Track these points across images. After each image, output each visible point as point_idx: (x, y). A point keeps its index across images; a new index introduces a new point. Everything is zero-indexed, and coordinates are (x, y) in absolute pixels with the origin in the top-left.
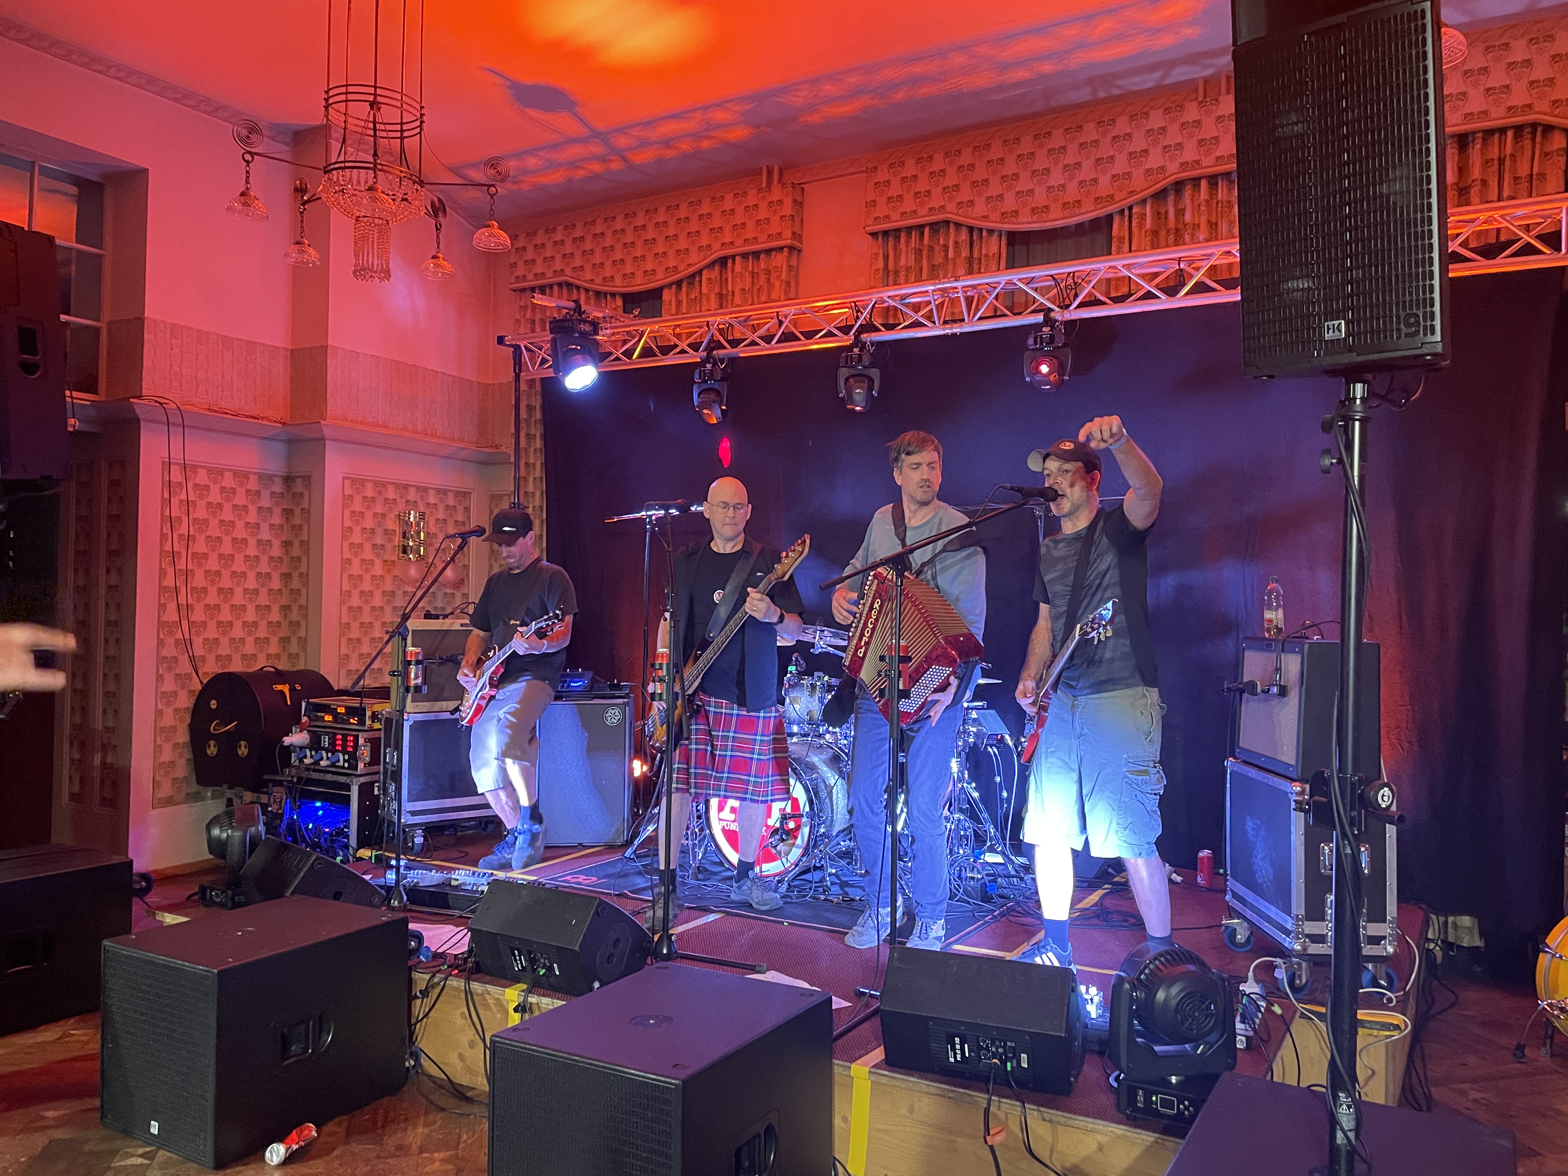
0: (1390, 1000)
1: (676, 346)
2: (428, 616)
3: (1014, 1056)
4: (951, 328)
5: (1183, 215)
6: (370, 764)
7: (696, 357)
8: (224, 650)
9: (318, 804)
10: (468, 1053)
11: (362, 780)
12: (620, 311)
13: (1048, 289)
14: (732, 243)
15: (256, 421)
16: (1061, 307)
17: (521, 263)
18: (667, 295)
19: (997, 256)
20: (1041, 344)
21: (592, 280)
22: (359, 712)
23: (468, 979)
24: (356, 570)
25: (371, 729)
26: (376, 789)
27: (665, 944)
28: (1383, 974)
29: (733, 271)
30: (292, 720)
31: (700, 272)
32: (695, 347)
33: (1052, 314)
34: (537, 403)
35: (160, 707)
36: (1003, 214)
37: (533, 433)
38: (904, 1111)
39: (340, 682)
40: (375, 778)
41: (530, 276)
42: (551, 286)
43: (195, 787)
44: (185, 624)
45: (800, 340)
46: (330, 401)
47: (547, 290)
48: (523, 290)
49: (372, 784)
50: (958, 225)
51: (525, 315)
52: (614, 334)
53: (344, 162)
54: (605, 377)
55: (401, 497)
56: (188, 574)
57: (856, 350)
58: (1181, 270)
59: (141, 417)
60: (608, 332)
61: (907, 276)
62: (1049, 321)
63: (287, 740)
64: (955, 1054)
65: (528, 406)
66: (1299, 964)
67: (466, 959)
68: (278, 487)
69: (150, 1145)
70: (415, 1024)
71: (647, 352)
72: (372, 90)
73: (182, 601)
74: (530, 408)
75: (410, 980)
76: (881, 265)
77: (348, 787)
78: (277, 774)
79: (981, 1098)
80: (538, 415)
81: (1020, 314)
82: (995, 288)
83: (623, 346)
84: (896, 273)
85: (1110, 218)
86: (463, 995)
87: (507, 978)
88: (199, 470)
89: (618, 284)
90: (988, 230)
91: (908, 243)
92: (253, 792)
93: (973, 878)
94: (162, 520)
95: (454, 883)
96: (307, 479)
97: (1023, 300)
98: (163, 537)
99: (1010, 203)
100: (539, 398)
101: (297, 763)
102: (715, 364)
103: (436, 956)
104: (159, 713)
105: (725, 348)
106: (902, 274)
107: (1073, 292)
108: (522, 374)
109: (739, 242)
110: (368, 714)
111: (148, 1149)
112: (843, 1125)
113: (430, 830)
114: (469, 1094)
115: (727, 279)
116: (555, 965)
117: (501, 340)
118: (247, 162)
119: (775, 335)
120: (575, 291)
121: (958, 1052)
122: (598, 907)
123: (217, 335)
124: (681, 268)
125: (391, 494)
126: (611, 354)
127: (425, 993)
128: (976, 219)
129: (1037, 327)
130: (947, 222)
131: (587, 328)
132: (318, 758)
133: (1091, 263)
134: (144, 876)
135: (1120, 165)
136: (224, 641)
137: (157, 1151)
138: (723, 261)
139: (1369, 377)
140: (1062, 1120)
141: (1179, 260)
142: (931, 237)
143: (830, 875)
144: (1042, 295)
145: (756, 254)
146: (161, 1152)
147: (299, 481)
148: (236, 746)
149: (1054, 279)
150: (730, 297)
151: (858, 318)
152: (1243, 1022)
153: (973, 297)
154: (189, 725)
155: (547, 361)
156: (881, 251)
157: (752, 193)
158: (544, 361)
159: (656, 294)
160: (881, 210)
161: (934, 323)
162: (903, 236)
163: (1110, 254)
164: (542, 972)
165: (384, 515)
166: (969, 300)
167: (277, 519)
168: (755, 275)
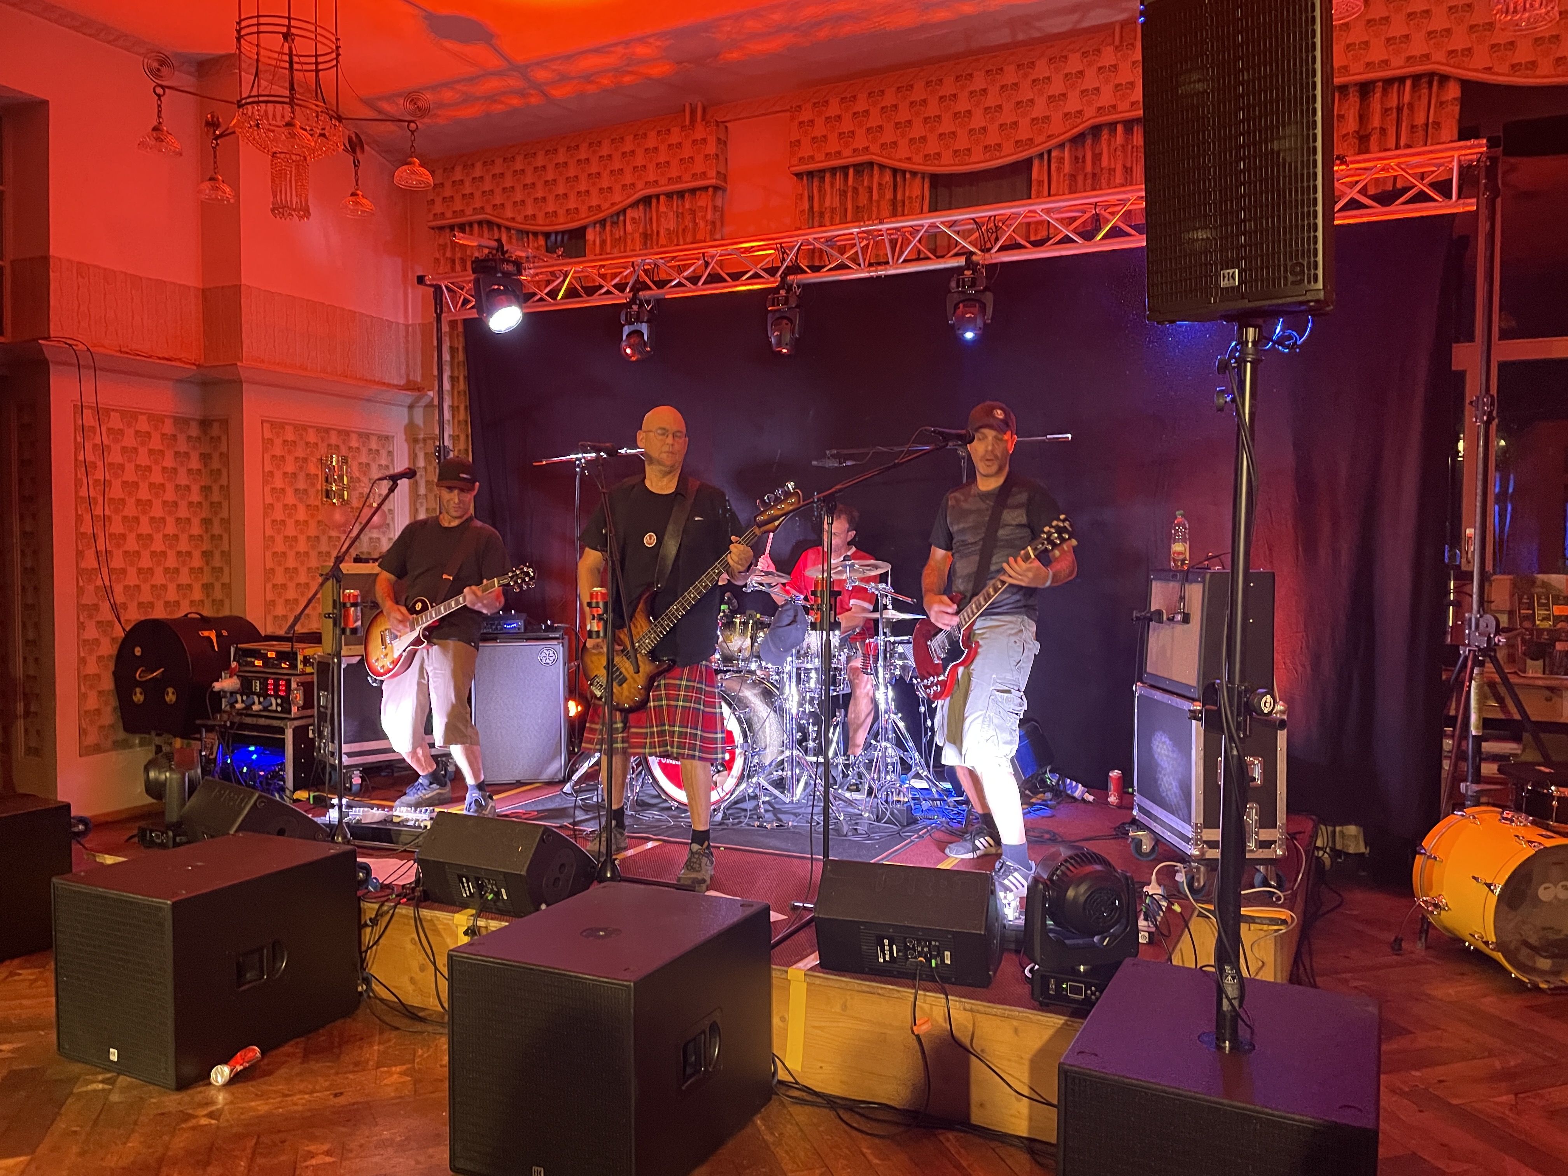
0: (1279, 898)
1: (601, 287)
2: (357, 560)
3: (938, 955)
4: (876, 271)
5: (1100, 160)
6: (304, 707)
7: (622, 298)
8: (146, 596)
9: (252, 748)
10: (419, 976)
11: (297, 723)
12: (543, 250)
13: (971, 232)
14: (656, 182)
15: (169, 363)
16: (982, 251)
17: (439, 201)
18: (590, 235)
19: (920, 198)
20: (964, 287)
21: (513, 219)
22: (290, 657)
23: (417, 906)
24: (279, 514)
25: (303, 673)
26: (311, 732)
27: (609, 868)
28: (1274, 876)
29: (657, 211)
30: (221, 666)
31: (624, 211)
32: (621, 287)
33: (974, 258)
34: (460, 345)
35: (82, 654)
36: (926, 156)
37: (456, 374)
38: (838, 1008)
39: (266, 627)
40: (310, 721)
41: (449, 214)
42: (471, 224)
43: (121, 735)
44: (105, 570)
45: (725, 281)
46: (246, 342)
47: (467, 229)
48: (441, 228)
49: (305, 728)
50: (882, 167)
51: (444, 254)
52: (537, 274)
53: (258, 96)
54: (530, 318)
55: (323, 441)
56: (106, 520)
57: (783, 292)
58: (1097, 215)
59: (49, 359)
60: (532, 271)
61: (832, 218)
62: (970, 264)
63: (217, 686)
64: (884, 955)
65: (451, 347)
66: (1198, 868)
67: (413, 889)
68: (194, 431)
69: (109, 1071)
70: (366, 952)
71: (572, 293)
72: (286, 22)
73: (101, 547)
74: (453, 350)
75: (360, 911)
76: (806, 206)
77: (282, 731)
78: (209, 719)
79: (909, 992)
80: (461, 356)
81: (943, 257)
82: (918, 231)
83: (546, 286)
84: (822, 214)
85: (1029, 161)
86: (412, 922)
87: (455, 904)
88: (112, 414)
89: (541, 223)
90: (911, 172)
91: (832, 185)
92: (182, 737)
93: (899, 802)
94: (76, 466)
95: (396, 820)
96: (225, 423)
97: (945, 243)
98: (78, 483)
99: (932, 146)
100: (461, 339)
101: (228, 708)
102: (641, 305)
103: (384, 887)
104: (83, 661)
105: (650, 289)
106: (827, 216)
107: (994, 235)
108: (443, 315)
109: (663, 181)
110: (300, 658)
111: (109, 1075)
112: (781, 1024)
113: (368, 771)
114: (421, 1014)
115: (651, 219)
116: (503, 890)
117: (421, 280)
118: (159, 96)
119: (700, 277)
120: (496, 229)
121: (887, 952)
122: (543, 834)
123: (126, 274)
124: (605, 206)
125: (312, 437)
126: (535, 294)
127: (374, 921)
128: (900, 160)
129: (959, 270)
130: (871, 164)
131: (510, 268)
132: (248, 703)
133: (1011, 207)
134: (82, 820)
135: (1039, 110)
136: (146, 588)
137: (117, 1077)
138: (647, 201)
139: (1260, 321)
140: (982, 1009)
141: (1096, 205)
142: (855, 179)
143: (764, 802)
144: (965, 239)
145: (681, 194)
146: (121, 1077)
147: (216, 425)
148: (164, 692)
149: (976, 222)
150: (655, 237)
151: (784, 259)
152: (1146, 919)
153: (897, 240)
154: (114, 673)
155: (469, 301)
156: (806, 192)
157: (676, 130)
158: (466, 302)
159: (579, 234)
160: (806, 151)
161: (859, 265)
162: (828, 175)
163: (1030, 198)
164: (490, 897)
165: (305, 460)
166: (893, 243)
167: (195, 463)
168: (680, 216)
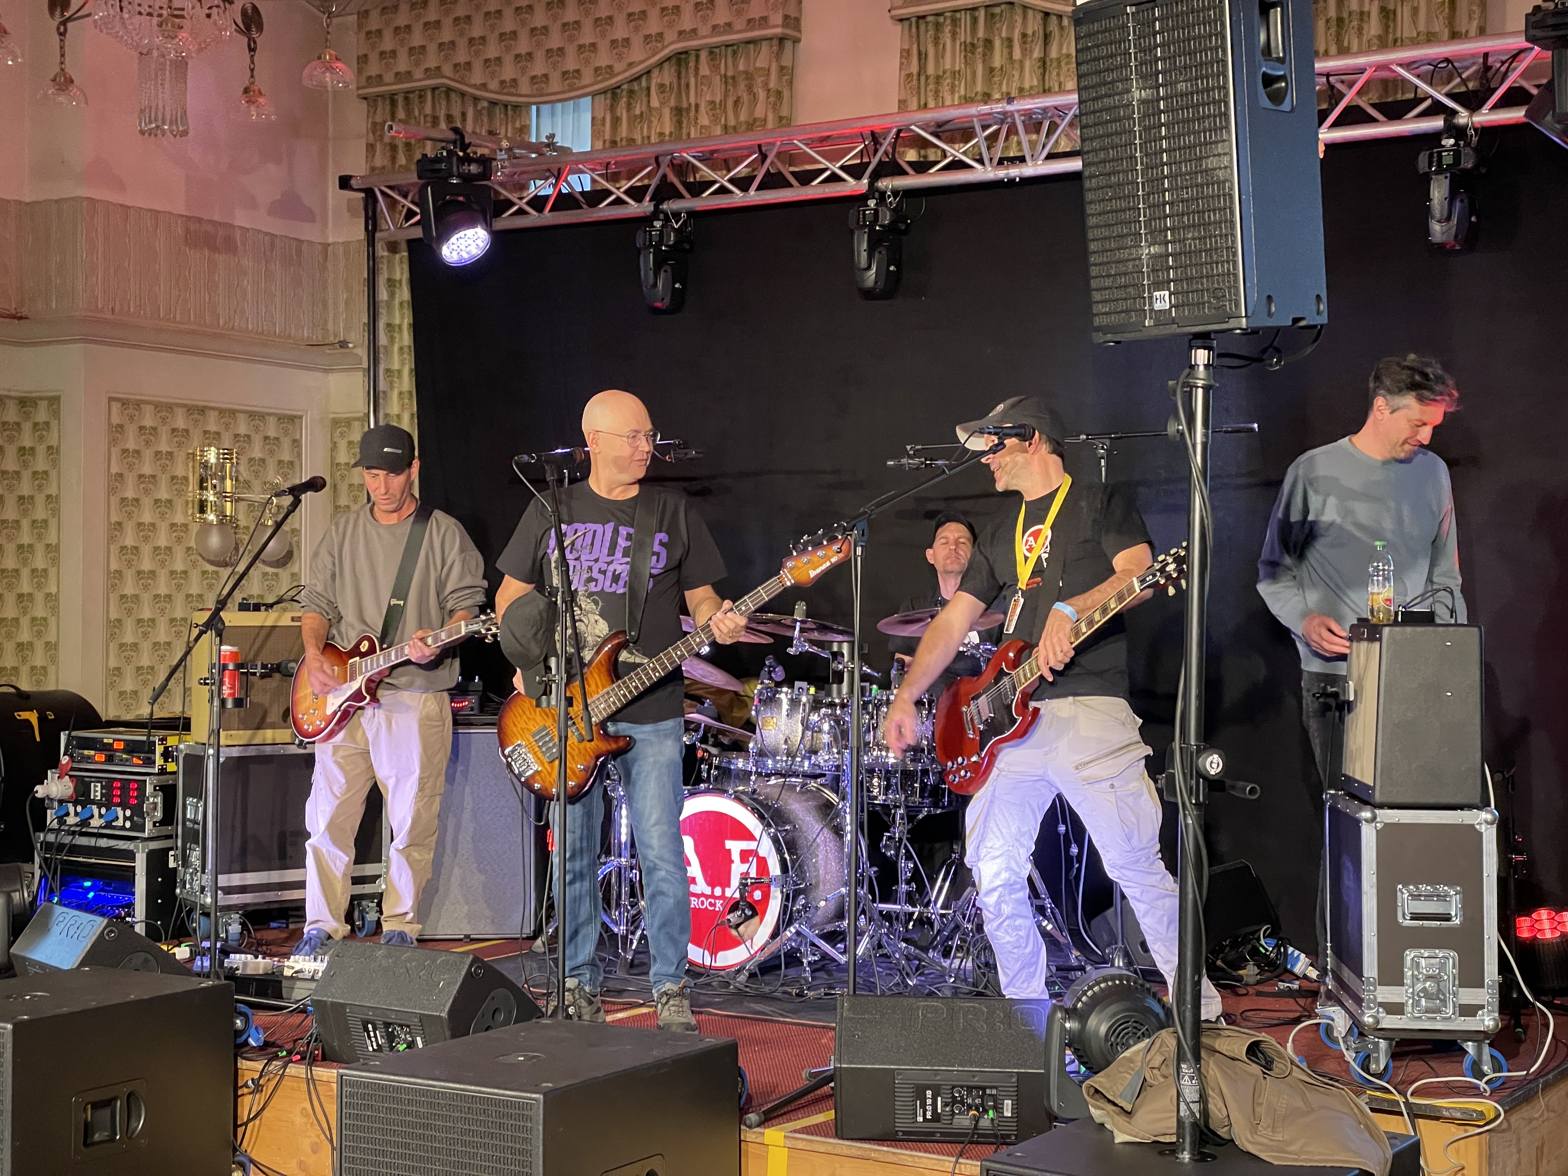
2: (244, 607)
4: (1007, 171)
6: (162, 823)
7: (638, 209)
9: (88, 884)
11: (152, 845)
14: (694, 31)
17: (373, 56)
21: (484, 86)
22: (145, 749)
23: (310, 1065)
24: (129, 538)
25: (163, 772)
26: (171, 859)
28: (1486, 1057)
29: (696, 74)
30: (46, 762)
31: (647, 74)
32: (638, 193)
34: (404, 276)
37: (397, 321)
39: (108, 709)
40: (171, 842)
41: (389, 77)
42: (421, 91)
45: (790, 185)
48: (377, 98)
49: (165, 852)
50: (1026, 8)
51: (381, 136)
52: (515, 174)
55: (196, 426)
58: (1331, 87)
60: (507, 171)
63: (40, 791)
65: (389, 280)
66: (1376, 1044)
70: (245, 1125)
71: (566, 202)
74: (391, 283)
76: (914, 69)
77: (130, 855)
78: (29, 840)
80: (405, 294)
84: (939, 79)
86: (304, 1085)
89: (524, 91)
91: (954, 35)
96: (55, 402)
100: (406, 267)
101: (55, 826)
102: (667, 219)
106: (946, 82)
108: (378, 234)
109: (704, 30)
110: (159, 749)
115: (688, 86)
117: (345, 183)
119: (753, 179)
122: (471, 963)
124: (618, 67)
125: (180, 421)
130: (1011, 4)
131: (474, 168)
132: (86, 815)
138: (680, 59)
142: (988, 27)
145: (731, 48)
147: (43, 405)
150: (692, 114)
151: (874, 152)
155: (416, 214)
156: (915, 47)
158: (410, 214)
161: (983, 162)
162: (948, 23)
164: (402, 1048)
165: (170, 455)
168: (729, 81)
